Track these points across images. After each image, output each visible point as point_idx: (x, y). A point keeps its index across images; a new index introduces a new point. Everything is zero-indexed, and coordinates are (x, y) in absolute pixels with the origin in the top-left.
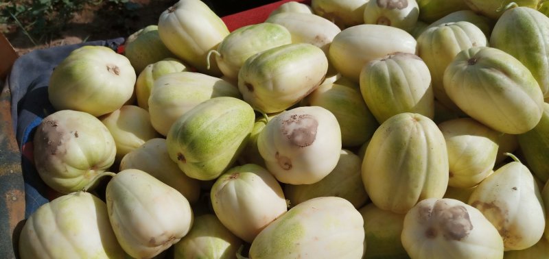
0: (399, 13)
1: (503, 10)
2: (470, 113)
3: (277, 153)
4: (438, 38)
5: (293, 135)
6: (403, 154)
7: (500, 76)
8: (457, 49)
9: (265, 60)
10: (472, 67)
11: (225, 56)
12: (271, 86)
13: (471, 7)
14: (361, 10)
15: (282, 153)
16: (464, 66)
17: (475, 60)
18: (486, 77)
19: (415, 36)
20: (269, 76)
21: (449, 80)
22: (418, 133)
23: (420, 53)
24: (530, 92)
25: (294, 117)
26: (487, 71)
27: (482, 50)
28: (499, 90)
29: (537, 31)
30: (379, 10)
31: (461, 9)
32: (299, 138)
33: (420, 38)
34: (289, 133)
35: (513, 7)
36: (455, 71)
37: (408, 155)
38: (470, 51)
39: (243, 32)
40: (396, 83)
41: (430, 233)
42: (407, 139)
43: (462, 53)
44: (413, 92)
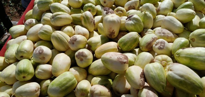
0: (33, 23)
1: (49, 7)
2: (62, 25)
3: (40, 58)
4: (44, 20)
5: (39, 52)
6: (58, 39)
7: (58, 16)
8: (49, 19)
9: (19, 49)
10: (54, 19)
11: (9, 59)
12: (26, 52)
13: (44, 11)
14: (25, 29)
15: (40, 57)
16: (53, 19)
17: (53, 17)
18: (57, 18)
19: (41, 23)
20: (23, 50)
21: (53, 23)
22: (57, 34)
23: (44, 24)
24: (65, 15)
25: (36, 50)
26: (56, 17)
27: (52, 15)
28: (61, 18)
29: (57, 6)
30: (29, 26)
31: (43, 13)
32: (41, 52)
33: (42, 23)
34: (38, 53)
35: (50, 5)
36: (52, 21)
37: (59, 38)
38: (51, 17)
39: (7, 52)
40: (46, 31)
41: (73, 43)
42: (56, 36)
43: (50, 18)
44: (50, 30)
